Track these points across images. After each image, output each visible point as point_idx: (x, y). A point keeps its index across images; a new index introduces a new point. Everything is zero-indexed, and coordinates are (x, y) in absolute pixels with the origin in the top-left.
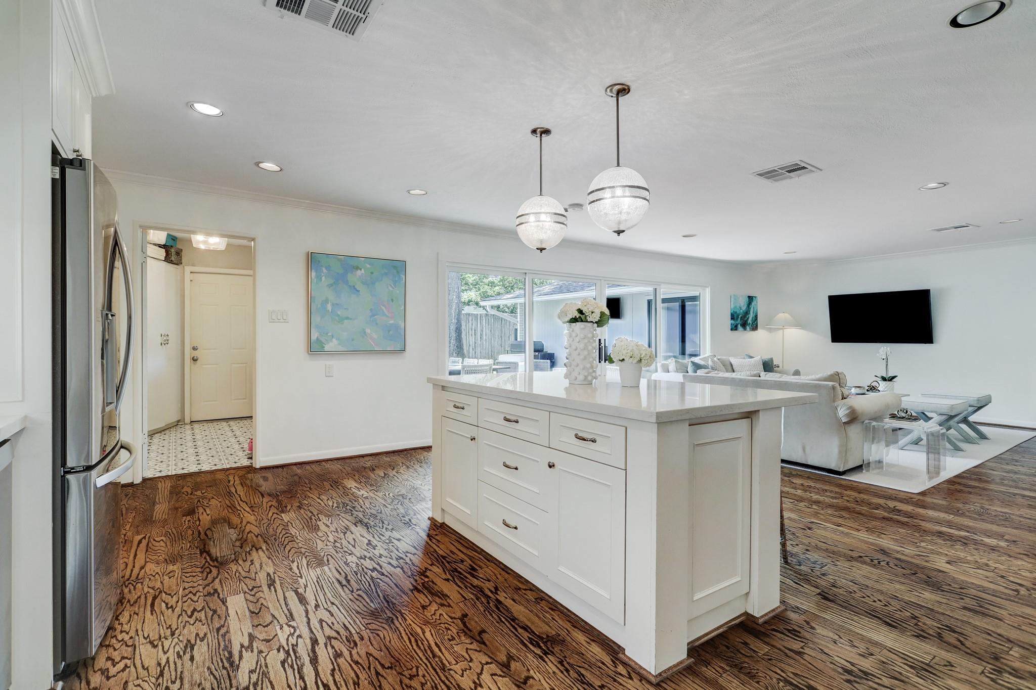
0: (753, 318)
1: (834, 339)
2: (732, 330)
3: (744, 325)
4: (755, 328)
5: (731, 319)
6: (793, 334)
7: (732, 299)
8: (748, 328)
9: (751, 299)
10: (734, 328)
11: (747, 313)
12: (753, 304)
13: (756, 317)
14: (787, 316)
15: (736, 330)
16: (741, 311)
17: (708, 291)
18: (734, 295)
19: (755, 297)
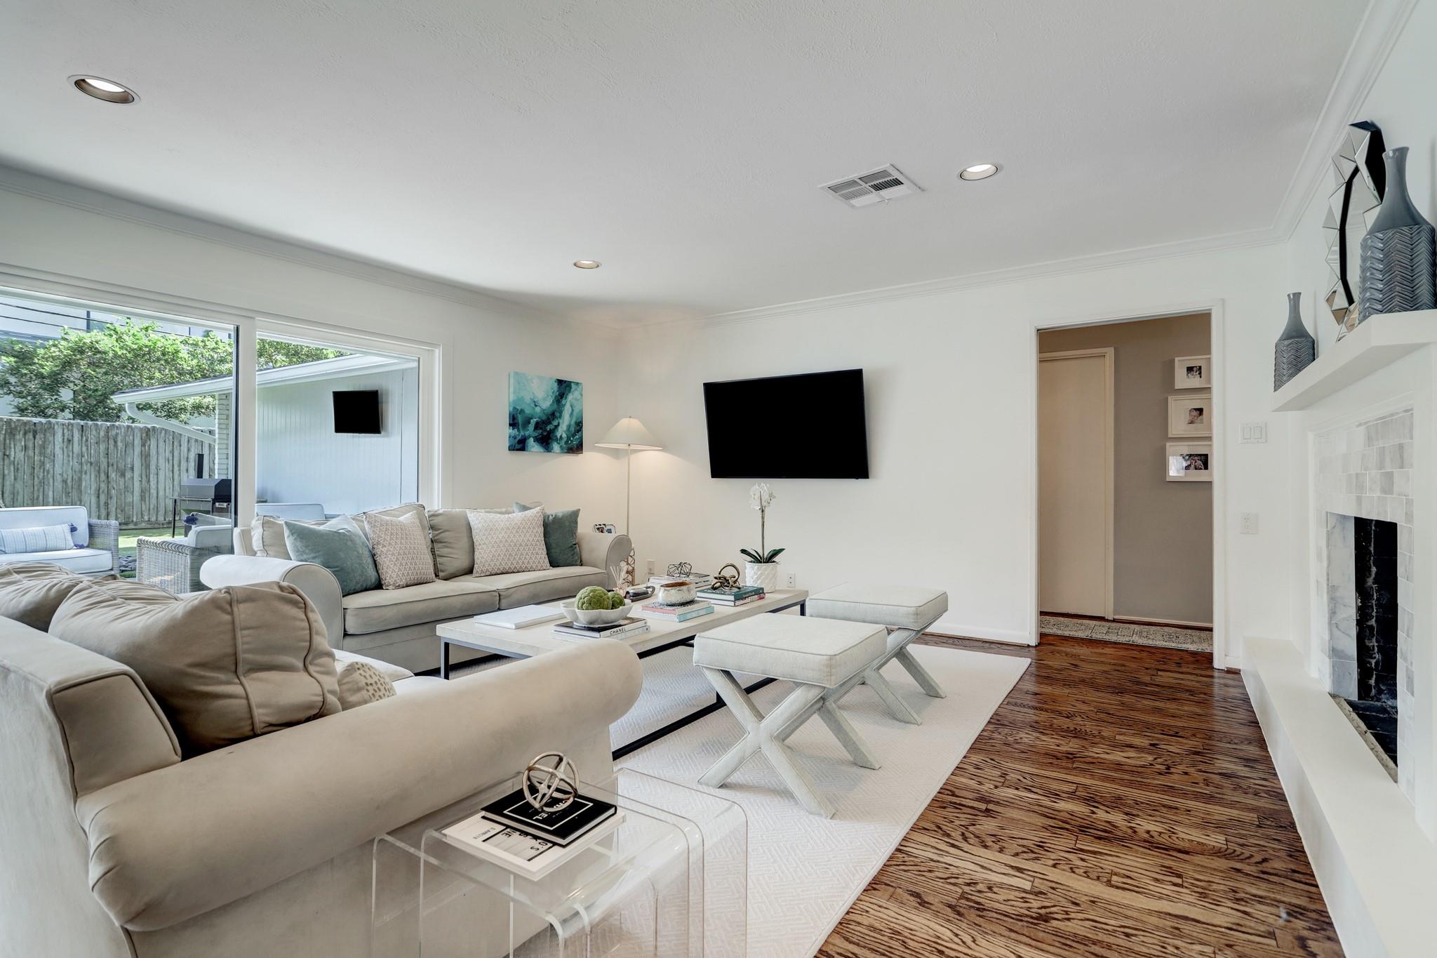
0: (569, 426)
1: (715, 474)
2: (512, 448)
3: (546, 441)
4: (575, 447)
5: (510, 425)
6: (651, 461)
7: (512, 381)
8: (556, 447)
9: (564, 387)
10: (519, 445)
11: (553, 415)
12: (570, 397)
13: (579, 426)
14: (635, 423)
15: (523, 449)
16: (538, 409)
17: (438, 353)
18: (516, 373)
19: (577, 384)
